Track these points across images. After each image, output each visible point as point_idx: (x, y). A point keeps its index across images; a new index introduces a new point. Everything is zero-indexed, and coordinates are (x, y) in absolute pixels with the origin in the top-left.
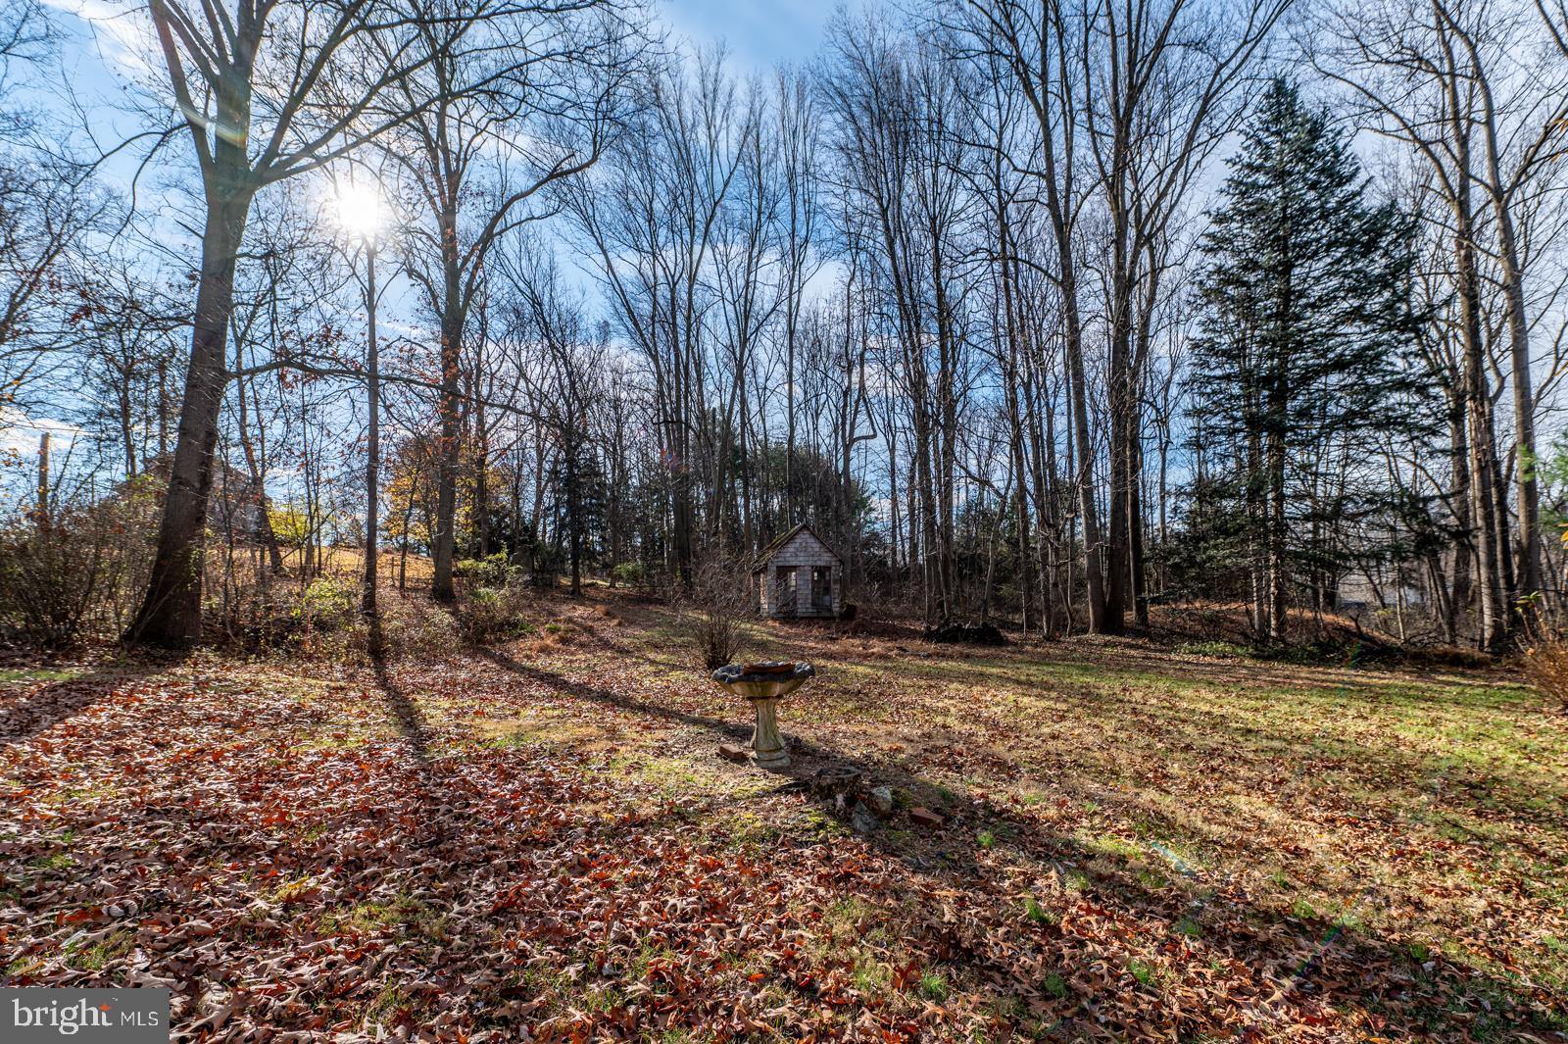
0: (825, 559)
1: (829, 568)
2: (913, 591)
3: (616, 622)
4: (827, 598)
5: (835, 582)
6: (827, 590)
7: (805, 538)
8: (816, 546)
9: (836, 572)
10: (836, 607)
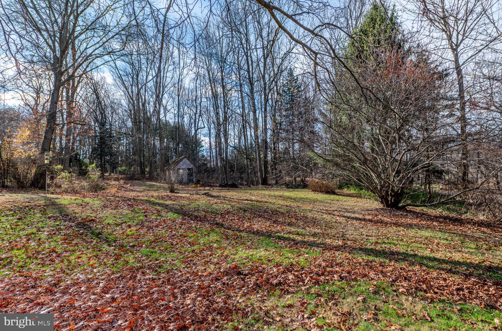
0: (191, 166)
1: (192, 169)
2: (216, 175)
3: (129, 185)
4: (192, 177)
5: (194, 173)
6: (192, 175)
7: (185, 160)
8: (189, 162)
9: (195, 170)
10: (194, 180)
